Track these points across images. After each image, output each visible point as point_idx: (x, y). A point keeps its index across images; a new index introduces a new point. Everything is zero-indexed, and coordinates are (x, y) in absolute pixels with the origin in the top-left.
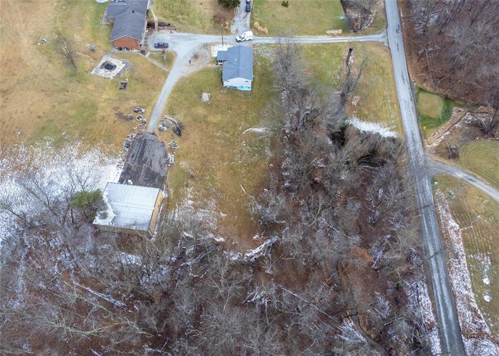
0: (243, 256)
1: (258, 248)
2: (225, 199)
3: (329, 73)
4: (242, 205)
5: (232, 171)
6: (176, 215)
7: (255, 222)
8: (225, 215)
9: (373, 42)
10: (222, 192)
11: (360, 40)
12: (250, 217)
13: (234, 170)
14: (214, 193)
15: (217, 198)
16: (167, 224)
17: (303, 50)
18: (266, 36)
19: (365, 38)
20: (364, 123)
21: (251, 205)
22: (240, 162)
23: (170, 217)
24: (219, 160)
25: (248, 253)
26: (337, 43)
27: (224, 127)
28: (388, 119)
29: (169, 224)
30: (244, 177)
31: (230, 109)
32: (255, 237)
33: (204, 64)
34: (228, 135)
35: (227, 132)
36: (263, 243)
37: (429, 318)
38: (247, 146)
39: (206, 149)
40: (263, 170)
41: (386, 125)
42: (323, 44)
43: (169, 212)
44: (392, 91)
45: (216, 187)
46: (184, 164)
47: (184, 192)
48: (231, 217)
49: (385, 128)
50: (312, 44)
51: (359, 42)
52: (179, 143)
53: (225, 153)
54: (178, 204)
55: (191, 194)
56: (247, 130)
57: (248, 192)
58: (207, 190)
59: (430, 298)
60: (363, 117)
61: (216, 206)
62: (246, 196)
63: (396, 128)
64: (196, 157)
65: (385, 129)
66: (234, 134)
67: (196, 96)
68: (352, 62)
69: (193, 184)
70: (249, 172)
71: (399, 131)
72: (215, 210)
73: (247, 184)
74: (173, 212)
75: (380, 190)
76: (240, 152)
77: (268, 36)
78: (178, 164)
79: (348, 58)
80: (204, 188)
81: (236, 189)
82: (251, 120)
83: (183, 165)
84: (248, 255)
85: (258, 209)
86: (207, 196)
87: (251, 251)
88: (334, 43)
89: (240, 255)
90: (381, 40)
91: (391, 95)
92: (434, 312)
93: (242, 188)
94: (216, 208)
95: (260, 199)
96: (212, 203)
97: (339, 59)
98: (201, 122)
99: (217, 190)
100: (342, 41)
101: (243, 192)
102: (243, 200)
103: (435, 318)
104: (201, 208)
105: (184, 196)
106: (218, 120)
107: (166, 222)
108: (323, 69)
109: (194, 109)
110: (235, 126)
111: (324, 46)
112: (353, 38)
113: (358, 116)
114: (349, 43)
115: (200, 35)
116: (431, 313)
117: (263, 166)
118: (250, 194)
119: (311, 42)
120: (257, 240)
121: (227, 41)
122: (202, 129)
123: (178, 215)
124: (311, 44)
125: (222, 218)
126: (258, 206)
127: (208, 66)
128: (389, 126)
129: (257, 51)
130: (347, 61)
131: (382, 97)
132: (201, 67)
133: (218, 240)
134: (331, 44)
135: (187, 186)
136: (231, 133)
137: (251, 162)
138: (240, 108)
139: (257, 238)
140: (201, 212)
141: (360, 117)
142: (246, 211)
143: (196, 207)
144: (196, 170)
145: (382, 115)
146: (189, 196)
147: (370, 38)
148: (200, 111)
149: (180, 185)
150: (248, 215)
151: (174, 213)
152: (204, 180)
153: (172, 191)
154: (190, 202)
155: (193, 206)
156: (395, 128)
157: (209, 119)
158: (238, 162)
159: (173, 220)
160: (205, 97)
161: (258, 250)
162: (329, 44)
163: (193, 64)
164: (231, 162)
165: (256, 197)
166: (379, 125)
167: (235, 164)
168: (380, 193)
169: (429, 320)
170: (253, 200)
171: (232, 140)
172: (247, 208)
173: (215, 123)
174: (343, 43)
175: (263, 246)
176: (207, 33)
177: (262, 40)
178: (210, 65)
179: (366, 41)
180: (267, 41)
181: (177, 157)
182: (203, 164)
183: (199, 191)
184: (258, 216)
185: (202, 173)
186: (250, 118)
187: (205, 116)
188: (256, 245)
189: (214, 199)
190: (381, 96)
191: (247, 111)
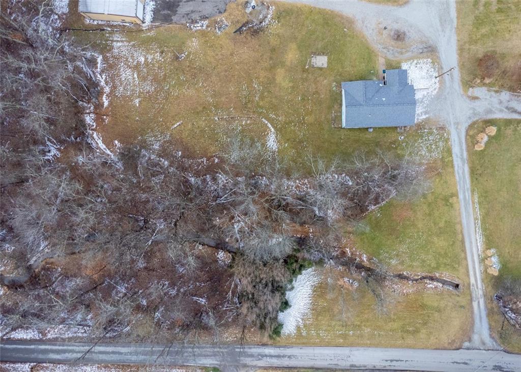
0: (92, 130)
1: (105, 147)
2: (158, 103)
3: (403, 248)
4: (155, 125)
5: (200, 109)
6: (119, 44)
7: (136, 142)
8: (138, 105)
9: (472, 324)
10: (166, 99)
11: (475, 304)
12: (142, 135)
13: (203, 111)
14: (163, 88)
15: (158, 92)
16: (107, 35)
17: (446, 208)
18: (468, 146)
19: (480, 312)
20: (310, 291)
21: (157, 136)
22: (216, 119)
23: (117, 37)
24: (214, 91)
25: (97, 135)
26: (467, 265)
27: (269, 92)
28: (317, 327)
29: (107, 37)
30: (193, 124)
31: (303, 99)
32: (116, 142)
33: (385, 51)
34: (257, 99)
35: (262, 98)
36: (111, 152)
37: (50, 333)
38: (242, 126)
39: (226, 71)
40: (207, 149)
41: (308, 322)
42: (463, 242)
43: (123, 35)
44: (368, 339)
45: (171, 90)
46: (194, 44)
47: (152, 49)
48: (136, 112)
49: (302, 319)
50: (460, 223)
51: (471, 300)
52: (226, 33)
53: (227, 98)
54: (134, 45)
55: (152, 59)
56: (269, 125)
57: (174, 131)
58: (165, 79)
59: (71, 338)
60: (321, 291)
61: (147, 92)
62: (168, 128)
63: (302, 336)
64: (208, 58)
65: (300, 320)
66: (262, 108)
67: (319, 46)
68: (429, 286)
69: (167, 59)
70: (203, 131)
71: (296, 339)
72: (140, 91)
73: (184, 130)
74: (124, 39)
75: (204, 301)
76: (232, 118)
77: (468, 151)
78: (192, 35)
79: (438, 280)
80: (165, 75)
81: (176, 115)
82: (289, 130)
83: (192, 42)
84: (95, 135)
85: (153, 145)
86: (155, 80)
87: (100, 139)
88: (466, 259)
89: (93, 126)
90: (476, 337)
91: (361, 336)
92: (56, 339)
93: (178, 124)
94: (143, 93)
95: (167, 147)
96: (149, 87)
97: (433, 265)
98: (271, 58)
99: (168, 93)
100: (471, 273)
101: (173, 125)
102: (162, 125)
103: (49, 339)
104: (138, 74)
105: (148, 51)
106: (280, 84)
107: (110, 33)
108: (409, 238)
109: (293, 46)
110: (274, 108)
111: (458, 244)
112: (481, 292)
113: (321, 283)
114: (469, 284)
115: (456, 38)
116: (55, 336)
117: (213, 149)
118: (171, 134)
119: (464, 221)
120: (114, 146)
121: (448, 84)
122: (258, 62)
123: (120, 47)
124: (461, 221)
125: (132, 101)
126: (158, 144)
127: (380, 58)
128: (305, 326)
129: (431, 133)
130: (432, 279)
131: (359, 323)
132: (377, 47)
133: (104, 98)
134: (463, 255)
135: (162, 52)
136: (261, 103)
137: (218, 133)
138: (309, 113)
139: (116, 146)
140: (133, 74)
141: (320, 287)
142: (148, 129)
143: (137, 67)
144: (190, 62)
145: (325, 319)
146: (150, 57)
147: (481, 321)
148: (292, 55)
149: (161, 43)
150: (143, 132)
151: (122, 41)
152: (177, 74)
153: (152, 34)
154: (142, 59)
155: (137, 64)
156: (301, 333)
157: (279, 70)
158: (215, 115)
159: (112, 41)
160: (321, 61)
161: (102, 146)
162: (464, 251)
163: (382, 34)
164: (215, 107)
165: (170, 142)
166: (306, 311)
167: (211, 112)
168: (201, 299)
169: (49, 332)
170: (164, 138)
171: (249, 106)
172: (152, 131)
173: (274, 79)
174: (468, 276)
175: (108, 152)
176: (461, 50)
177: (457, 142)
178: (381, 61)
179: (472, 312)
180: (456, 150)
181: (203, 34)
182: (201, 69)
183: (159, 68)
184: (145, 145)
185: (188, 69)
186: (292, 128)
187: (283, 64)
188: (109, 143)
189: (155, 88)
190: (362, 322)
191: (305, 123)
